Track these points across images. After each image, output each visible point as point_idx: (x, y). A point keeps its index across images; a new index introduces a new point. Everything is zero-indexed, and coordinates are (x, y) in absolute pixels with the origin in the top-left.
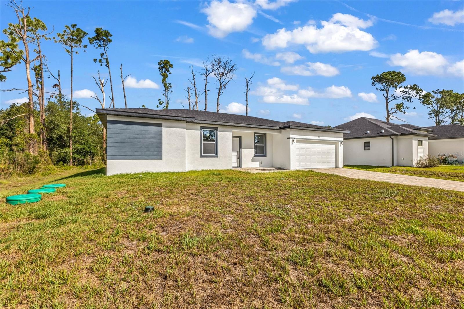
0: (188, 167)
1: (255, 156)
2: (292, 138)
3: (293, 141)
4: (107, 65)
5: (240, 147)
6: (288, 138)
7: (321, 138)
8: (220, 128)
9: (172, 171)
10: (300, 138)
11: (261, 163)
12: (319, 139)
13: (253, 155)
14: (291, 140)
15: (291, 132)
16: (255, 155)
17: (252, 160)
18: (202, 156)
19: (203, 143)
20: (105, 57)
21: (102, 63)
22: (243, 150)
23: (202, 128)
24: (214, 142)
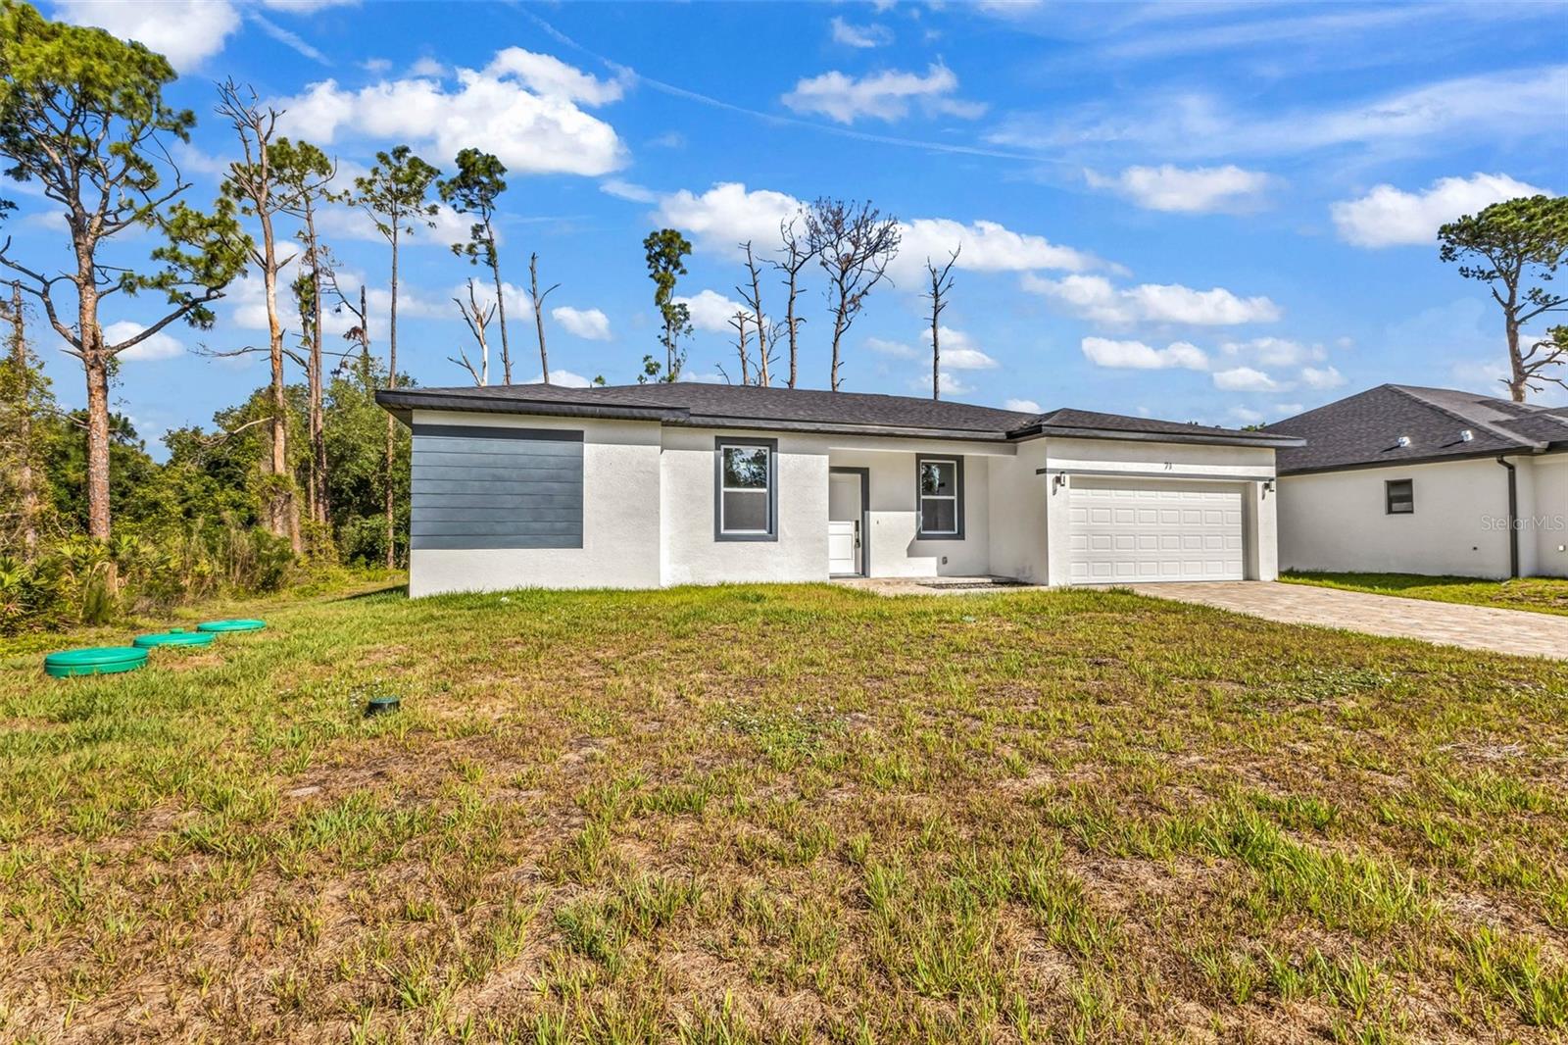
0: (670, 573)
1: (920, 537)
2: (1053, 471)
3: (1058, 480)
4: (492, 261)
5: (866, 506)
6: (1039, 472)
7: (1178, 469)
8: (783, 441)
9: (613, 585)
10: (1087, 468)
11: (945, 560)
12: (1168, 471)
13: (914, 534)
14: (1050, 478)
15: (1050, 449)
16: (919, 532)
17: (909, 550)
18: (719, 538)
19: (725, 493)
20: (485, 235)
21: (477, 254)
22: (874, 516)
23: (719, 441)
24: (764, 490)
